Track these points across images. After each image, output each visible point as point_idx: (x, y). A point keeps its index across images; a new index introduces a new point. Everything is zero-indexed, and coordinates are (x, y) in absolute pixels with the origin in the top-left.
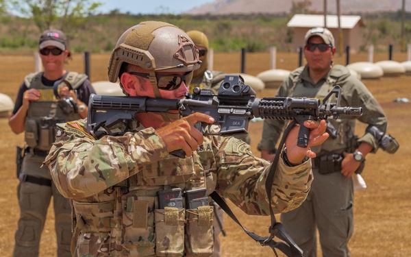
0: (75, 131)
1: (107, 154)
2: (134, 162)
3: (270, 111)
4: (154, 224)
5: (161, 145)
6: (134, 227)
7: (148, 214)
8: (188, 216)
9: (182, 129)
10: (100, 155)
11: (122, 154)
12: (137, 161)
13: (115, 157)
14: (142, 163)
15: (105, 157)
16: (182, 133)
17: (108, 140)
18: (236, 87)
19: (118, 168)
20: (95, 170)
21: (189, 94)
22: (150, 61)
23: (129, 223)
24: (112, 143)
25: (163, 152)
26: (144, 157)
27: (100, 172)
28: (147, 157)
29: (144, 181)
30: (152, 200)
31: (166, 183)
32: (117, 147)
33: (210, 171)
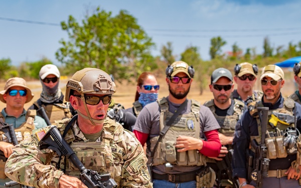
13: (29, 178)
17: (33, 167)
22: (80, 87)
24: (33, 170)
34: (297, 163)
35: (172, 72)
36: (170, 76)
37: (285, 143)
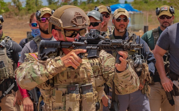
0: (31, 58)
1: (36, 70)
2: (48, 73)
3: (106, 47)
4: (66, 101)
5: (62, 65)
6: (56, 102)
7: (62, 97)
8: (81, 97)
9: (71, 57)
10: (33, 70)
11: (43, 69)
12: (50, 72)
13: (39, 71)
14: (52, 73)
15: (35, 71)
16: (70, 59)
17: (38, 63)
18: (94, 36)
19: (40, 76)
20: (30, 77)
21: (76, 39)
22: (60, 24)
23: (54, 101)
24: (39, 64)
25: (63, 68)
26: (53, 70)
27: (32, 78)
28: (55, 70)
29: (60, 81)
30: (64, 90)
31: (72, 82)
32: (41, 66)
33: (98, 75)
34: (142, 78)
35: (40, 15)
36: (39, 18)
37: (135, 64)
